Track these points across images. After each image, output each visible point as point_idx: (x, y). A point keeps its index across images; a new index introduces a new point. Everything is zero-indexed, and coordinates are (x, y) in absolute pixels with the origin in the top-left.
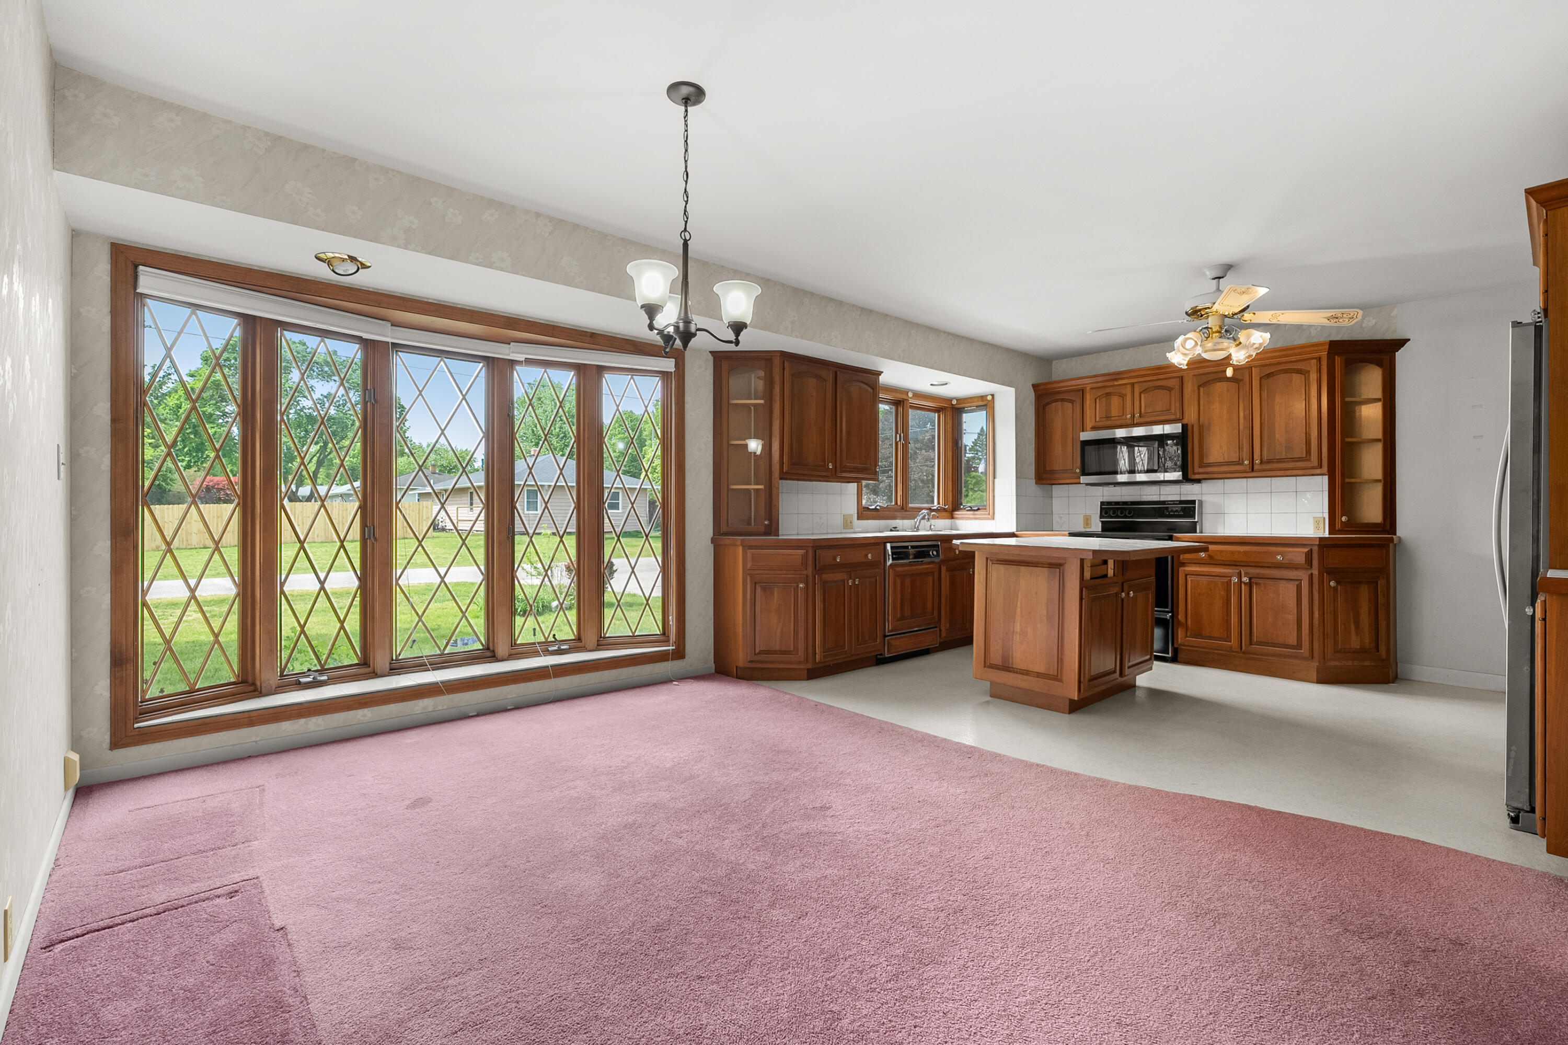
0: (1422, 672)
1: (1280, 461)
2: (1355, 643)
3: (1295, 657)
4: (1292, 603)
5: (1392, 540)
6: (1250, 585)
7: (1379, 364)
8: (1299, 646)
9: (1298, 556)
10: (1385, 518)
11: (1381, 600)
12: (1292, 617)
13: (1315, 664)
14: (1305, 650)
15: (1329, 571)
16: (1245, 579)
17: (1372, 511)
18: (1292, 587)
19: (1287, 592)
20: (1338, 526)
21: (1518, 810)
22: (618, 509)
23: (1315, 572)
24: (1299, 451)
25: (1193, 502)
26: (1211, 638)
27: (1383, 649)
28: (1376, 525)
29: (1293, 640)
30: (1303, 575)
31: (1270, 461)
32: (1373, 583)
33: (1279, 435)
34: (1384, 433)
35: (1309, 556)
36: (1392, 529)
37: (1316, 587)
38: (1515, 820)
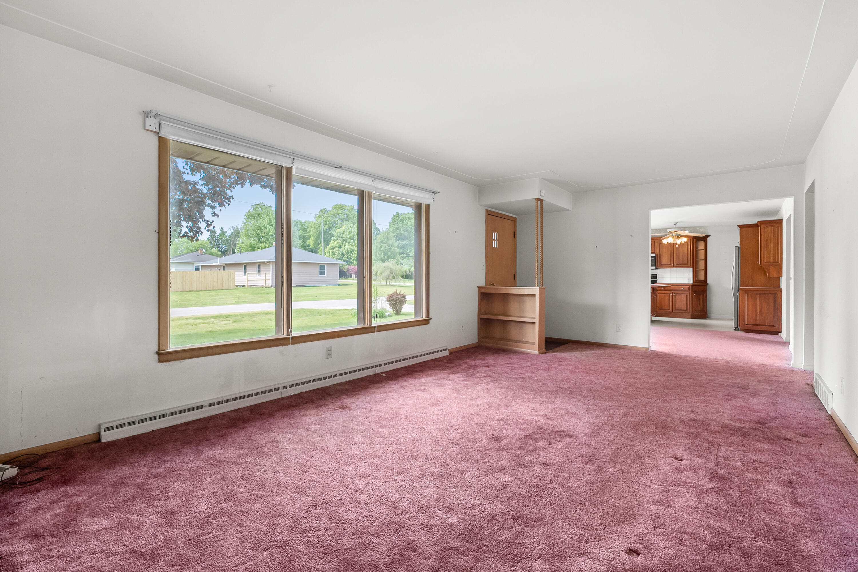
0: (713, 315)
1: (680, 264)
2: (699, 308)
3: (686, 313)
4: (685, 299)
5: (707, 284)
6: (675, 296)
7: (704, 241)
8: (687, 310)
9: (687, 288)
10: (705, 279)
11: (705, 298)
12: (685, 303)
13: (690, 314)
14: (688, 311)
15: (694, 291)
16: (674, 294)
17: (702, 278)
18: (685, 295)
19: (684, 297)
20: (695, 281)
21: (735, 328)
22: (324, 275)
23: (691, 292)
24: (686, 262)
25: (656, 274)
26: (664, 309)
27: (705, 310)
28: (703, 280)
29: (685, 309)
30: (688, 293)
31: (678, 264)
32: (703, 294)
33: (681, 258)
34: (705, 258)
35: (689, 288)
36: (707, 282)
37: (691, 295)
38: (735, 329)
